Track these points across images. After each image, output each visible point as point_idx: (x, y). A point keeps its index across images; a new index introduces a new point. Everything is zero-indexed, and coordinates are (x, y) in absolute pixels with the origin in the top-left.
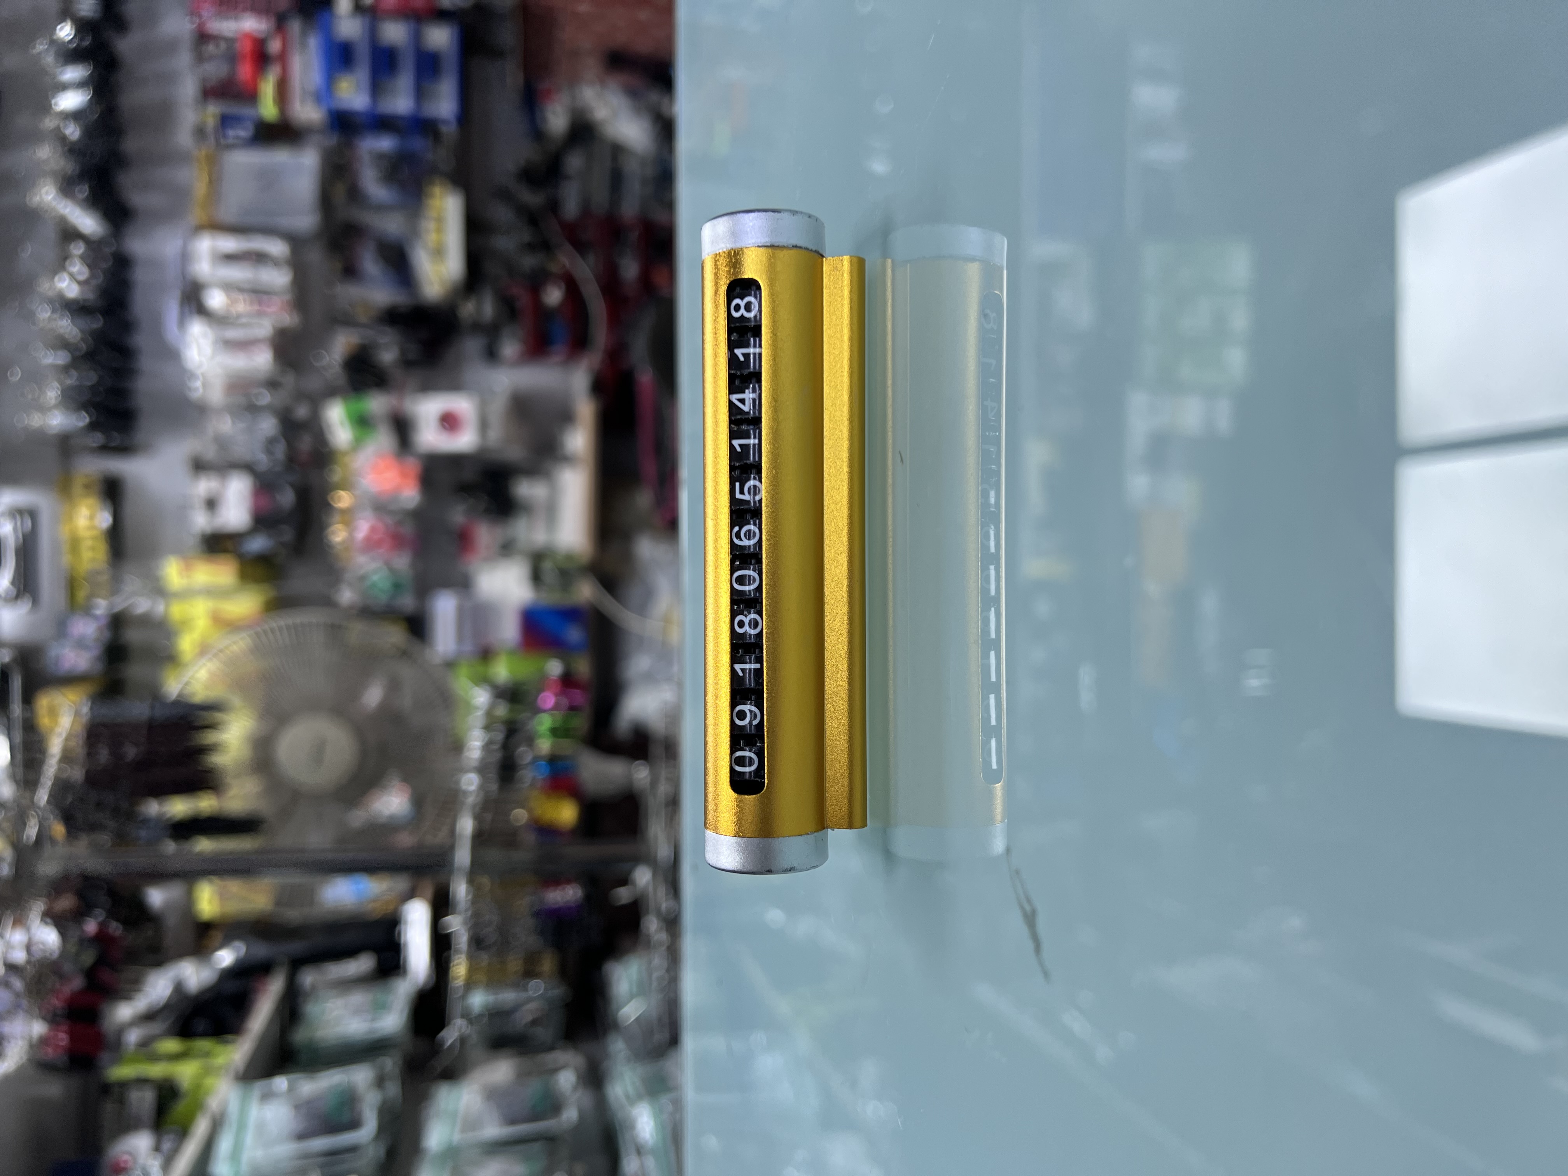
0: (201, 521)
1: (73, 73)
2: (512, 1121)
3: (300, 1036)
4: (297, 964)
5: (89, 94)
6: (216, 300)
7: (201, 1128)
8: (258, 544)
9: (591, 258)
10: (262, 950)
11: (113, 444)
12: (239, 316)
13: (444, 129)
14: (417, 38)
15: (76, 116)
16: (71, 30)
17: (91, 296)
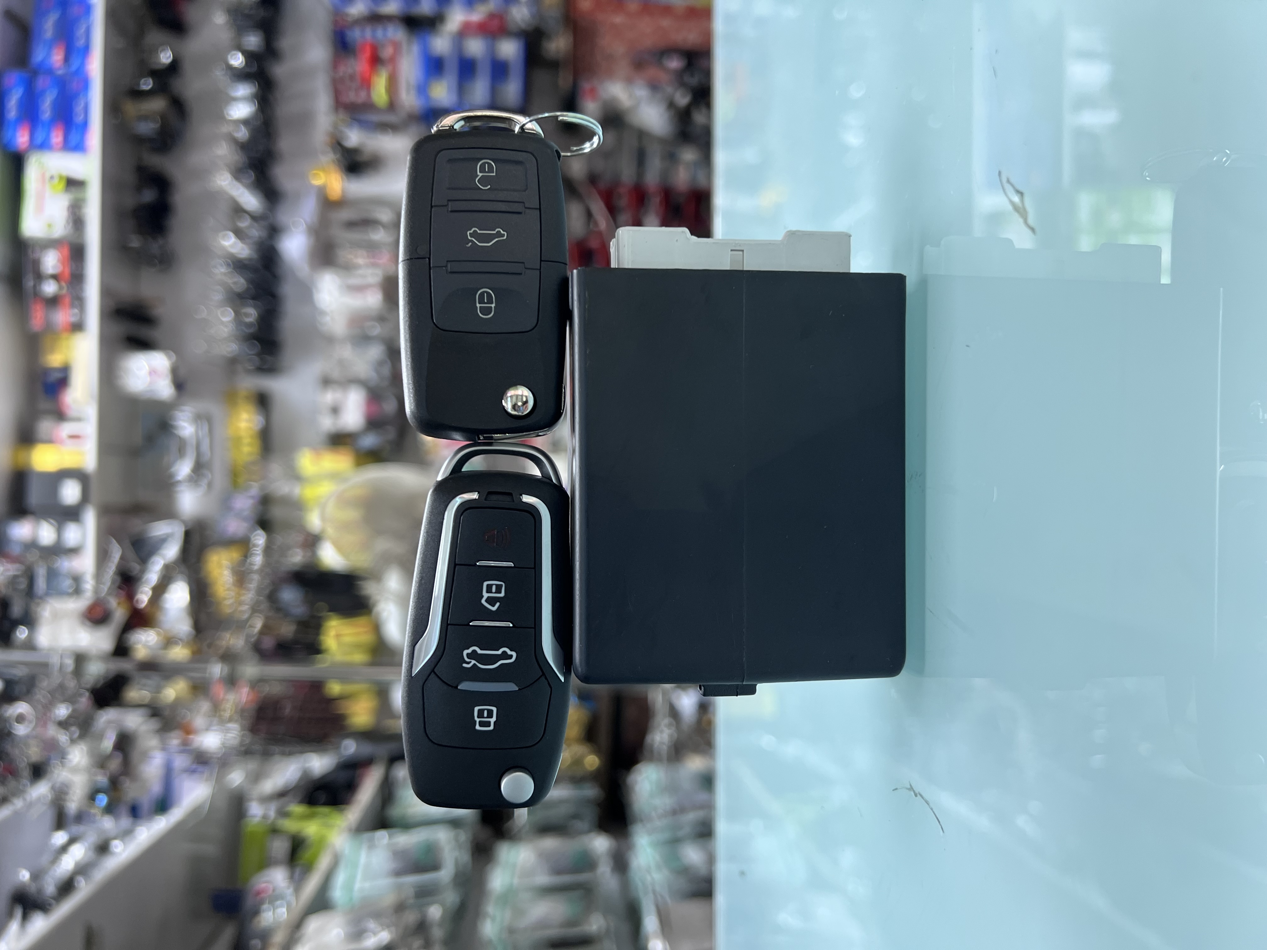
0: (327, 423)
1: (244, 90)
2: (557, 871)
3: (395, 812)
4: (391, 760)
5: (255, 105)
7: (323, 864)
8: (369, 441)
10: (367, 749)
11: (266, 367)
12: (359, 267)
14: (491, 51)
15: (245, 122)
16: (243, 59)
17: (256, 255)
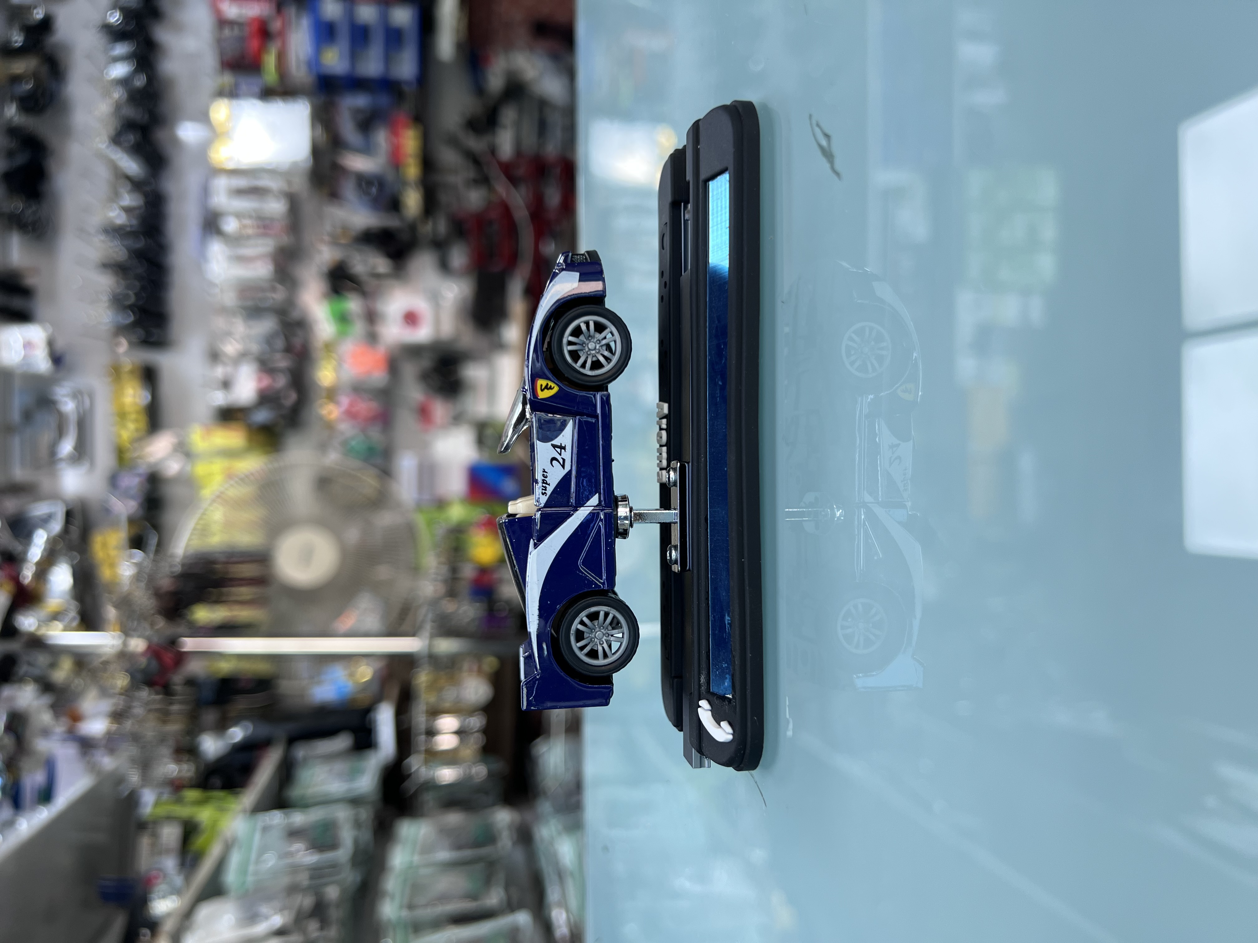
0: (220, 399)
1: (121, 49)
2: (459, 847)
3: (295, 792)
4: (292, 740)
5: (134, 65)
6: (230, 225)
7: (215, 851)
8: (262, 416)
9: (523, 189)
10: (264, 730)
11: (152, 340)
12: (249, 237)
13: (406, 89)
14: (384, 18)
15: (122, 82)
16: (120, 16)
17: (134, 222)
